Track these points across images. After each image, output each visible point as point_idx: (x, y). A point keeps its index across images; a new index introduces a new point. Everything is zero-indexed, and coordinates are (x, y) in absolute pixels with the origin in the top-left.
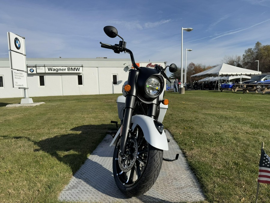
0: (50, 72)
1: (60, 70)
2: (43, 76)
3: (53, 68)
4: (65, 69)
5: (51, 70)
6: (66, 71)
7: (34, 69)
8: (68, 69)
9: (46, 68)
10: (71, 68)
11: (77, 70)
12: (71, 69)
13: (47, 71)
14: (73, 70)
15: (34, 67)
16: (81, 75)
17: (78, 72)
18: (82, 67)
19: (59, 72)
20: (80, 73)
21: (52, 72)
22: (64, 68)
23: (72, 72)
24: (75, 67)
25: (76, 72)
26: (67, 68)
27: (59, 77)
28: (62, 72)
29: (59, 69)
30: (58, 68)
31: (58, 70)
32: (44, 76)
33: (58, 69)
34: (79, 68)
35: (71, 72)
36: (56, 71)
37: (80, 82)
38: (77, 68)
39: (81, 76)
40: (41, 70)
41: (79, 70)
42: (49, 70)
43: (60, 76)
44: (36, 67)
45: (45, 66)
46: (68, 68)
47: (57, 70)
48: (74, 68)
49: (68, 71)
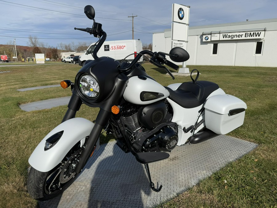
0: (225, 39)
1: (236, 36)
2: (217, 44)
3: (229, 34)
4: (242, 35)
5: (226, 37)
6: (243, 38)
7: (209, 36)
8: (246, 35)
9: (221, 35)
10: (249, 33)
11: (256, 36)
12: (249, 35)
13: (222, 39)
14: (252, 36)
15: (209, 35)
16: (261, 41)
17: (258, 37)
18: (265, 30)
19: (234, 39)
20: (260, 39)
21: (227, 39)
22: (241, 34)
23: (251, 38)
24: (255, 32)
25: (255, 37)
26: (244, 33)
27: (234, 44)
28: (238, 38)
29: (235, 35)
30: (234, 34)
31: (233, 37)
32: (218, 44)
33: (233, 35)
34: (259, 32)
35: (248, 38)
36: (231, 38)
37: (259, 50)
38: (257, 32)
39: (262, 42)
40: (216, 38)
41: (259, 36)
42: (224, 37)
43: (235, 43)
44: (211, 34)
45: (220, 33)
46: (246, 33)
47: (232, 36)
48: (254, 33)
49: (245, 37)
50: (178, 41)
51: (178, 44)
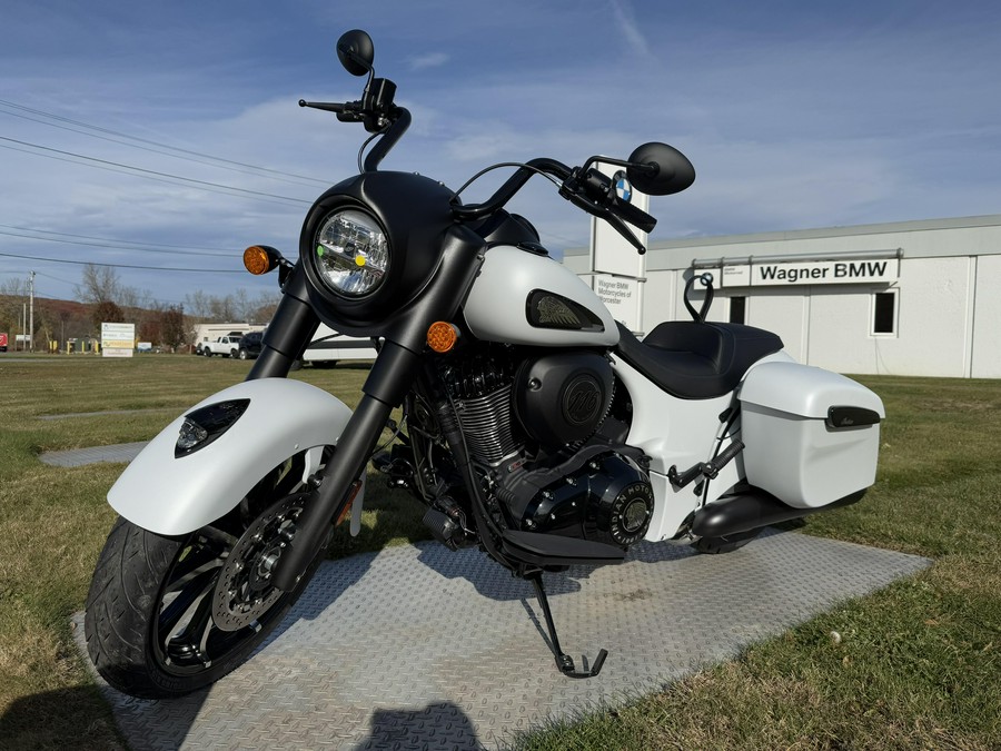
0: (769, 281)
1: (805, 273)
2: (743, 299)
3: (781, 267)
4: (824, 270)
5: (772, 277)
6: (830, 278)
7: (716, 273)
8: (837, 270)
9: (756, 268)
10: (848, 263)
11: (872, 274)
12: (848, 270)
13: (758, 281)
14: (857, 274)
15: (714, 268)
16: (889, 291)
17: (876, 278)
18: (899, 257)
19: (799, 281)
20: (886, 285)
21: (776, 281)
22: (821, 266)
23: (854, 279)
24: (866, 262)
25: (867, 279)
26: (831, 265)
27: (802, 301)
28: (811, 281)
29: (802, 271)
30: (799, 266)
31: (796, 276)
32: (747, 299)
33: (796, 271)
34: (881, 262)
35: (847, 279)
36: (788, 278)
37: (884, 322)
38: (873, 263)
39: (892, 295)
40: (737, 277)
41: (881, 273)
42: (764, 277)
43: (803, 297)
44: (720, 265)
45: (750, 263)
46: (837, 265)
47: (793, 274)
48: (863, 266)
49: (836, 275)
50: (614, 275)
51: (613, 285)
